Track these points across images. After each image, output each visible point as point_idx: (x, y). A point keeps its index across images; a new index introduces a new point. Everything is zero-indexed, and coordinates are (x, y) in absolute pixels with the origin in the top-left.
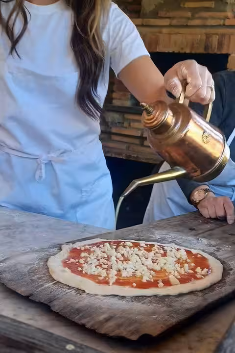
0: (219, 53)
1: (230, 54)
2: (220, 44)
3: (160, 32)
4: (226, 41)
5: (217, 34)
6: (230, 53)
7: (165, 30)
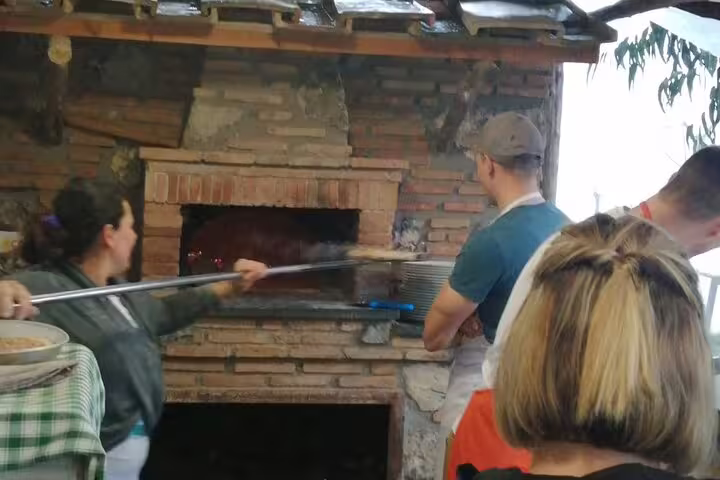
0: (343, 207)
1: (360, 211)
2: (343, 194)
3: (235, 174)
4: (351, 190)
5: (338, 180)
6: (360, 208)
7: (242, 171)
